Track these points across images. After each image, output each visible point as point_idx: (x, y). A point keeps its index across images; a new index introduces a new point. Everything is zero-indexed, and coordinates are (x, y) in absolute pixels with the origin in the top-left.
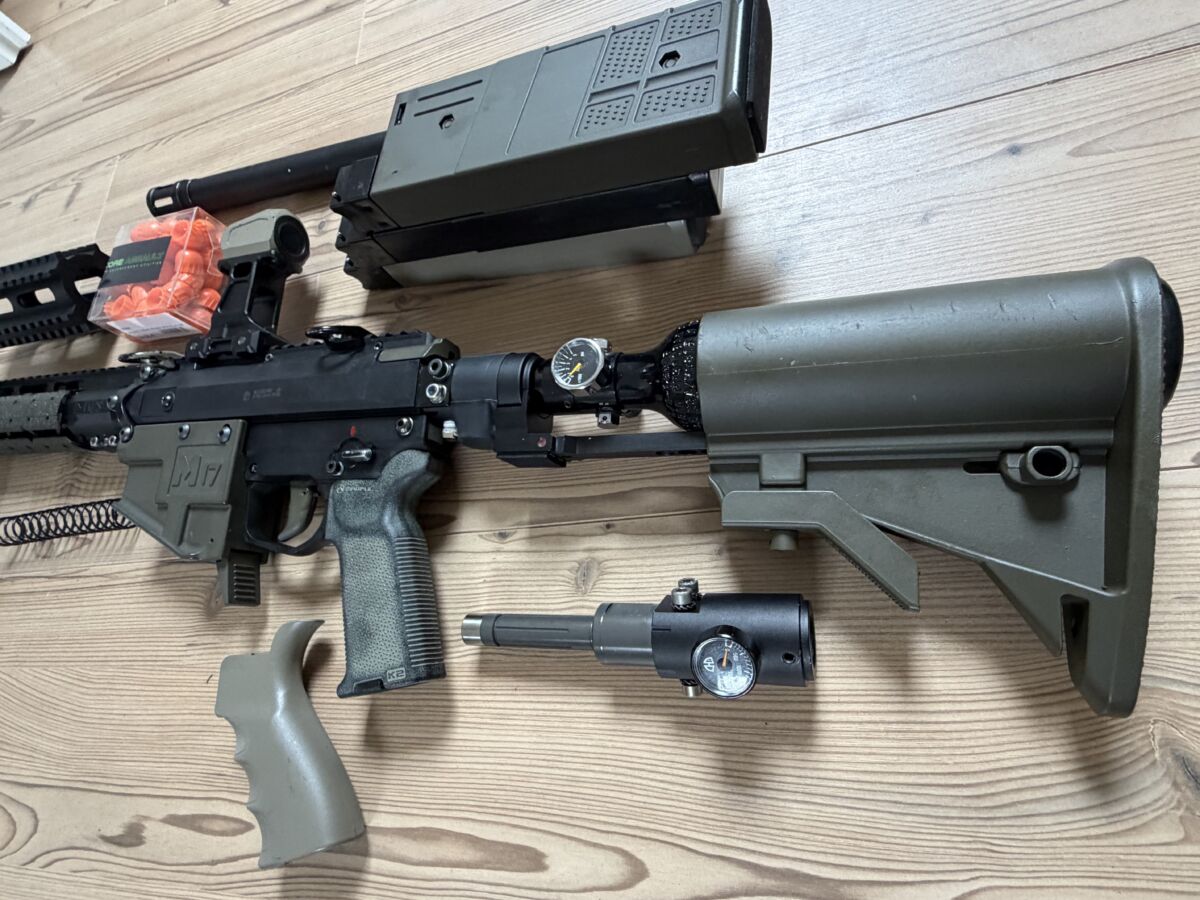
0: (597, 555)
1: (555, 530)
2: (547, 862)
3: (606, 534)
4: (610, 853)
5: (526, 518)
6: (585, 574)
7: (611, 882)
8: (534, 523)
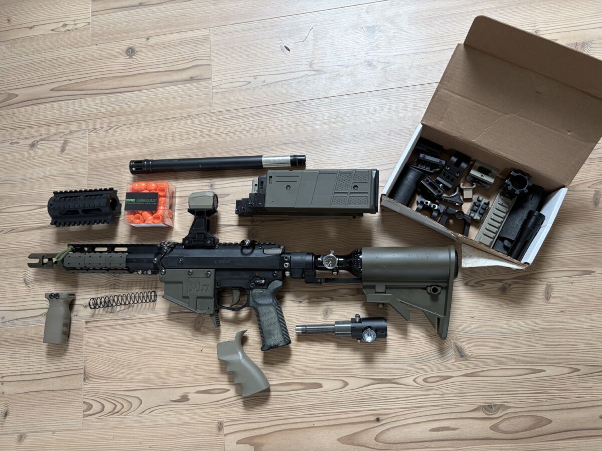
0: (329, 307)
1: (316, 300)
2: (323, 385)
3: (331, 301)
4: (340, 381)
5: (307, 296)
6: (326, 313)
7: (340, 387)
8: (309, 298)
